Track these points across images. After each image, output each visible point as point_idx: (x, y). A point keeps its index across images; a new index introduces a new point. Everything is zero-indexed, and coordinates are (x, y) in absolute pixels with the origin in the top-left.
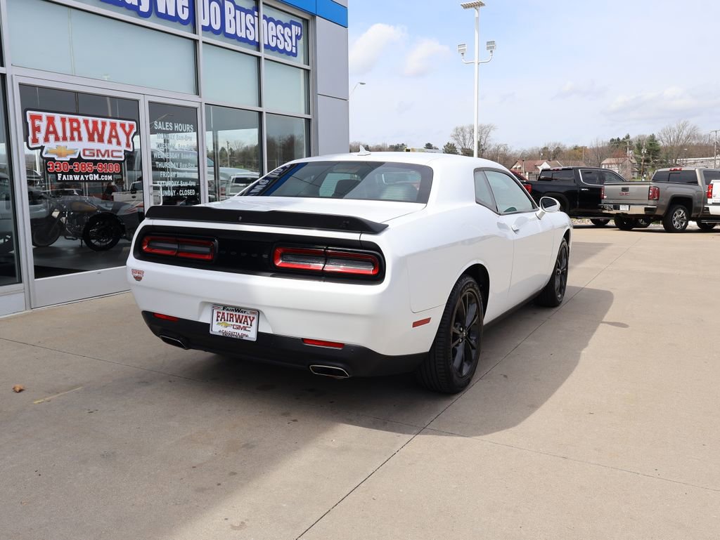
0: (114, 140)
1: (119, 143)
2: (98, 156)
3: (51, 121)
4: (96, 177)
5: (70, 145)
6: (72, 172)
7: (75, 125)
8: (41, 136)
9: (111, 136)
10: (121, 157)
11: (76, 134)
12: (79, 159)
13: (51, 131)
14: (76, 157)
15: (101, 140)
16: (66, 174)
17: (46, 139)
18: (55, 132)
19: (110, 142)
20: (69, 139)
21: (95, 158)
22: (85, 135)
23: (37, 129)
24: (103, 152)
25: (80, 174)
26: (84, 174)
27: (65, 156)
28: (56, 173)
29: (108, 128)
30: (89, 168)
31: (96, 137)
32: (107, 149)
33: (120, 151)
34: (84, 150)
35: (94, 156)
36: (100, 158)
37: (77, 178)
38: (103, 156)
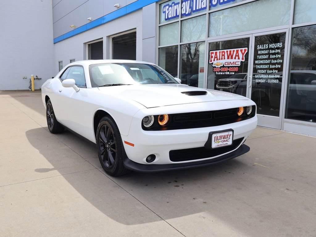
0: (237, 58)
1: (239, 58)
2: (230, 65)
3: (216, 53)
4: (228, 73)
5: (221, 61)
6: (220, 71)
7: (223, 53)
8: (213, 59)
9: (236, 56)
10: (239, 64)
11: (223, 57)
12: (223, 66)
13: (216, 57)
14: (222, 65)
15: (232, 58)
16: (218, 72)
17: (214, 60)
18: (217, 57)
19: (235, 58)
20: (221, 59)
21: (229, 65)
22: (226, 57)
23: (212, 57)
24: (232, 63)
25: (223, 72)
26: (224, 72)
27: (219, 66)
28: (215, 72)
29: (235, 53)
30: (226, 69)
31: (230, 57)
32: (234, 61)
33: (239, 62)
34: (225, 63)
35: (228, 65)
36: (231, 65)
37: (222, 73)
38: (232, 64)
